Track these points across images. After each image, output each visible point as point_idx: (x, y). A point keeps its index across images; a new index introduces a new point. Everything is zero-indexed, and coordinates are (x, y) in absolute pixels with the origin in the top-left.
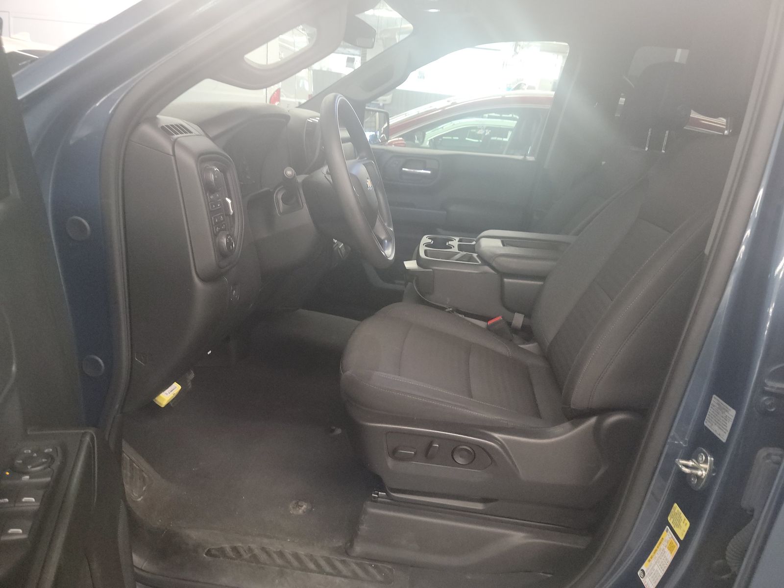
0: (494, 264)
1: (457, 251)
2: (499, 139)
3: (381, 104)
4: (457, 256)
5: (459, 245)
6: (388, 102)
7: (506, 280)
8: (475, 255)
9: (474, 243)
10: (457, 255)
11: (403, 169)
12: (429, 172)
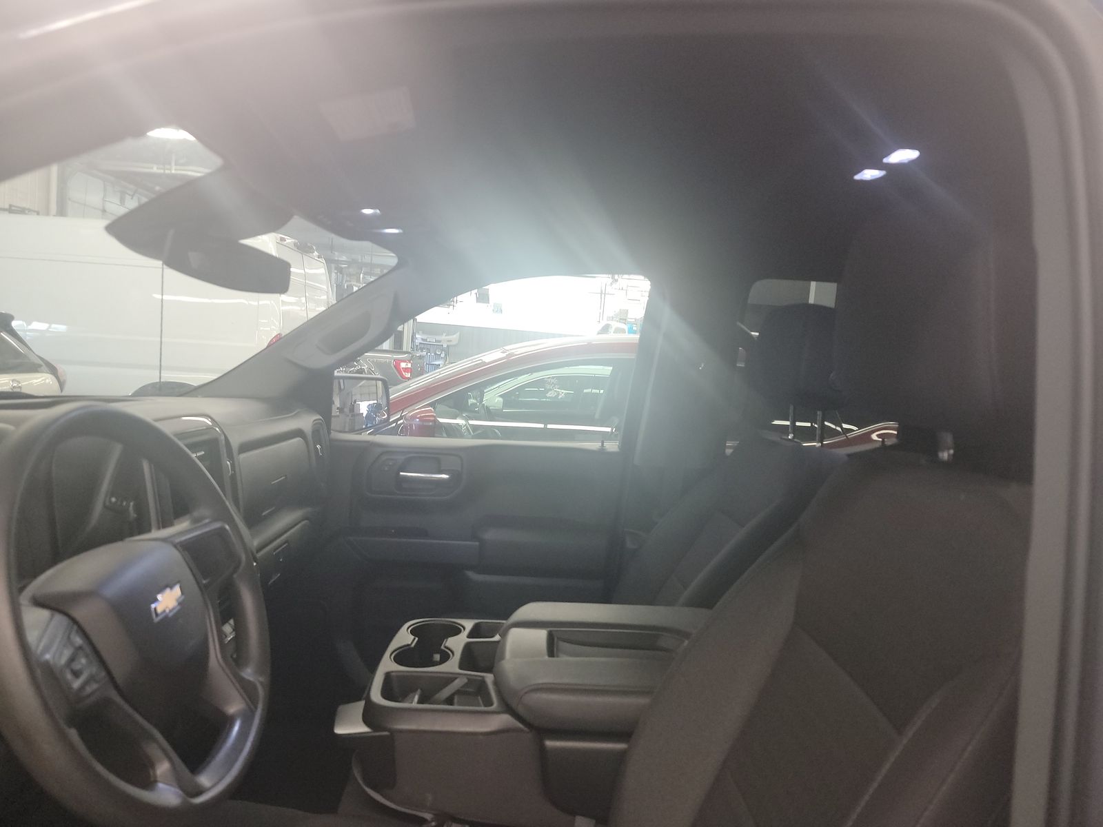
0: (521, 710)
1: (458, 670)
2: (594, 391)
3: (445, 346)
4: (457, 684)
5: (468, 648)
6: (454, 343)
7: (549, 743)
8: (489, 678)
9: (497, 638)
10: (457, 681)
11: (401, 473)
12: (445, 476)
